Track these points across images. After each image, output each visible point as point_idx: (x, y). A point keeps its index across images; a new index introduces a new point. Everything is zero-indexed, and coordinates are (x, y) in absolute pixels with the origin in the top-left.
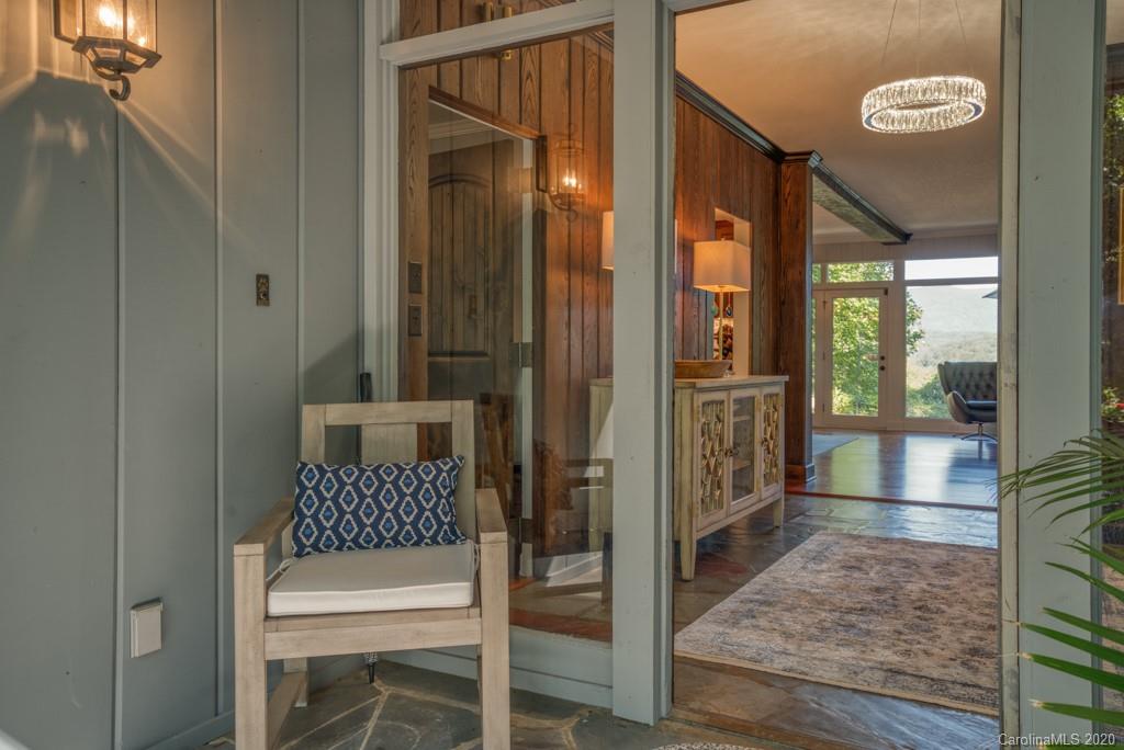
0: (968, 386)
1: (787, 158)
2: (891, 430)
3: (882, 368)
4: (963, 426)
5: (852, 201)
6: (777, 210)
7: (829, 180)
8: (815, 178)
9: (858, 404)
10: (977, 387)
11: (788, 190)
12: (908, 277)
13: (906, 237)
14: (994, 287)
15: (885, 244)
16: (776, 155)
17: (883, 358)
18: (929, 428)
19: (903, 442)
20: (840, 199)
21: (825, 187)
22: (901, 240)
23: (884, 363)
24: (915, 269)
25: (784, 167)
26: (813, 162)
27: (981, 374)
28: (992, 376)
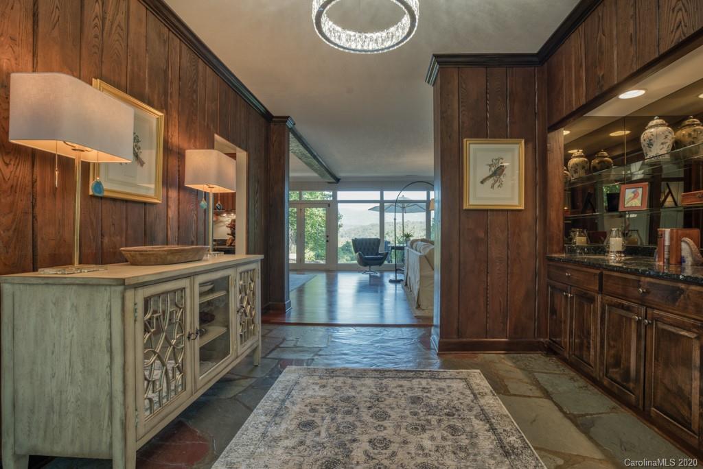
0: (364, 249)
1: (274, 119)
2: (331, 270)
3: (327, 241)
4: (362, 268)
5: (312, 154)
6: (267, 150)
7: (300, 139)
8: (291, 135)
9: (318, 256)
10: (368, 250)
11: (274, 138)
12: (339, 199)
13: (338, 180)
14: (378, 205)
15: (329, 183)
16: (267, 116)
17: (328, 236)
18: (348, 269)
19: (336, 276)
20: (306, 152)
21: (298, 144)
22: (336, 182)
23: (328, 239)
24: (341, 195)
25: (272, 125)
26: (289, 124)
27: (370, 244)
28: (374, 244)
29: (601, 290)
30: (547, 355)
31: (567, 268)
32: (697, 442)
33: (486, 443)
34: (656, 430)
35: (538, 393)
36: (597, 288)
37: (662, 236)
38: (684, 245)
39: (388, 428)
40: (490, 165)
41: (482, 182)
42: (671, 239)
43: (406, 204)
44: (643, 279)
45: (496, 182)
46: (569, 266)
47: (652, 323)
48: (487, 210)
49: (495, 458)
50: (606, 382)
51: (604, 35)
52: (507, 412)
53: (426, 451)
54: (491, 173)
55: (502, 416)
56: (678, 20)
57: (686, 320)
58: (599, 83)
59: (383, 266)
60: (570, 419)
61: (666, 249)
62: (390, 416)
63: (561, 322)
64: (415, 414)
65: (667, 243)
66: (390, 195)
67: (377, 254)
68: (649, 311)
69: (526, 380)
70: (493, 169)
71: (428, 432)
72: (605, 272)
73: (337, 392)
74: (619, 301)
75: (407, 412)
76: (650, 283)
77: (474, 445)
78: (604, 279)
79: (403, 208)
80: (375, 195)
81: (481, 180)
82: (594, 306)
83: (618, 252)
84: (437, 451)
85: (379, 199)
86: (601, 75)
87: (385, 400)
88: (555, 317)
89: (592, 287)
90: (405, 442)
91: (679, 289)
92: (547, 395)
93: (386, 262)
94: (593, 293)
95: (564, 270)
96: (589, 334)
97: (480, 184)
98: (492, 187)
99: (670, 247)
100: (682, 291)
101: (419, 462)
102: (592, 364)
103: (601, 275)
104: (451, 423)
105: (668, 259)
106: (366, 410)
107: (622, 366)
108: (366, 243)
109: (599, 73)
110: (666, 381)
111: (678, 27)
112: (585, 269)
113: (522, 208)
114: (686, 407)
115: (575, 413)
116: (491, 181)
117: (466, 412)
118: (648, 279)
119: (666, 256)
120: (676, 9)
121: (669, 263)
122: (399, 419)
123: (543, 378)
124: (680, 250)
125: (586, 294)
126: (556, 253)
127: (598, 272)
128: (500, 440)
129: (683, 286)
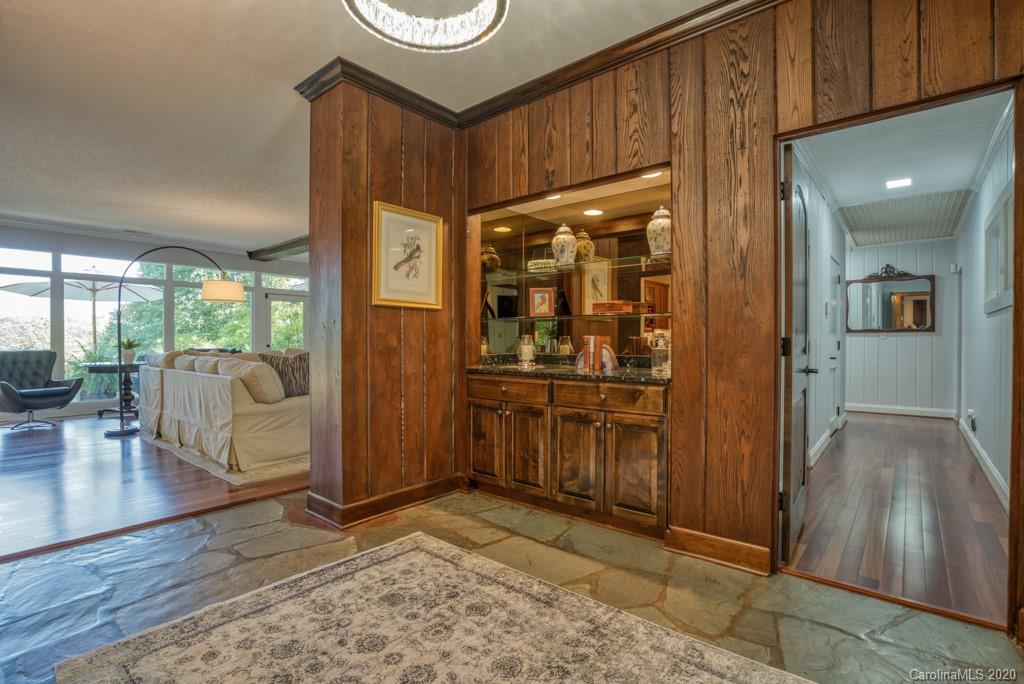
27: (26, 363)
28: (39, 362)
29: (551, 400)
30: (470, 492)
31: (502, 382)
32: (656, 520)
33: (523, 606)
34: (611, 527)
35: (505, 535)
36: (546, 401)
37: (588, 343)
38: (604, 352)
39: (403, 652)
40: (405, 245)
41: (396, 268)
42: (595, 345)
43: (99, 285)
44: (601, 385)
45: (411, 269)
46: (503, 379)
47: (612, 428)
48: (399, 308)
49: (546, 615)
50: (560, 498)
51: (555, 129)
52: (502, 566)
53: (481, 649)
54: (406, 256)
55: (501, 570)
56: (635, 148)
57: (645, 417)
58: (547, 177)
59: (67, 407)
60: (552, 546)
61: (592, 355)
62: (386, 637)
63: (493, 446)
64: (415, 616)
65: (592, 350)
66: (72, 263)
67: (48, 383)
68: (609, 416)
69: (478, 525)
70: (409, 251)
71: (455, 627)
72: (555, 382)
73: (254, 650)
74: (576, 410)
75: (402, 621)
76: (610, 389)
77: (513, 613)
78: (555, 390)
79: (94, 290)
80: (42, 260)
81: (394, 263)
82: (543, 420)
83: (531, 361)
84: (490, 641)
85: (49, 268)
86: (550, 171)
87: (351, 621)
88: (482, 442)
89: (540, 400)
90: (446, 655)
91: (639, 390)
92: (513, 532)
93: (75, 400)
94: (540, 407)
95: (498, 384)
96: (536, 451)
97: (393, 271)
98: (407, 276)
99: (594, 353)
100: (641, 392)
101: (489, 664)
102: (542, 485)
103: (551, 386)
104: (467, 604)
105: (593, 366)
106: (339, 649)
107: (580, 476)
108: (15, 363)
109: (547, 167)
110: (628, 477)
111: (635, 155)
112: (528, 381)
113: (439, 307)
114: (647, 494)
115: (551, 539)
116: (405, 268)
117: (465, 584)
118: (608, 385)
119: (591, 363)
120: (634, 138)
121: (594, 369)
122: (402, 633)
123: (489, 516)
124: (601, 356)
125: (531, 408)
126: (474, 364)
127: (547, 382)
128: (528, 594)
129: (642, 388)
